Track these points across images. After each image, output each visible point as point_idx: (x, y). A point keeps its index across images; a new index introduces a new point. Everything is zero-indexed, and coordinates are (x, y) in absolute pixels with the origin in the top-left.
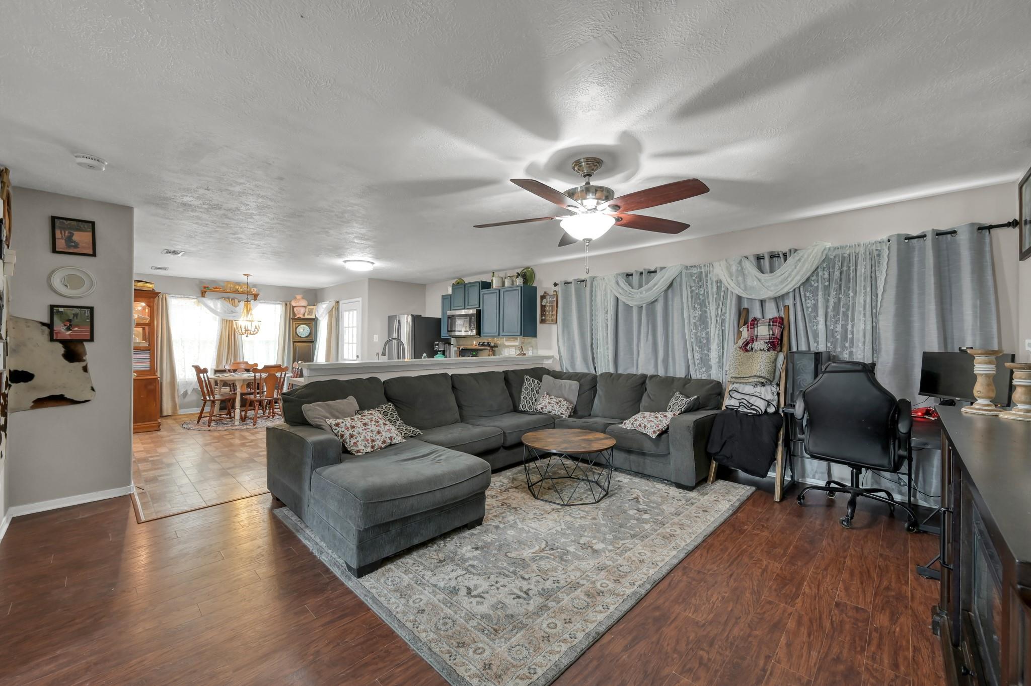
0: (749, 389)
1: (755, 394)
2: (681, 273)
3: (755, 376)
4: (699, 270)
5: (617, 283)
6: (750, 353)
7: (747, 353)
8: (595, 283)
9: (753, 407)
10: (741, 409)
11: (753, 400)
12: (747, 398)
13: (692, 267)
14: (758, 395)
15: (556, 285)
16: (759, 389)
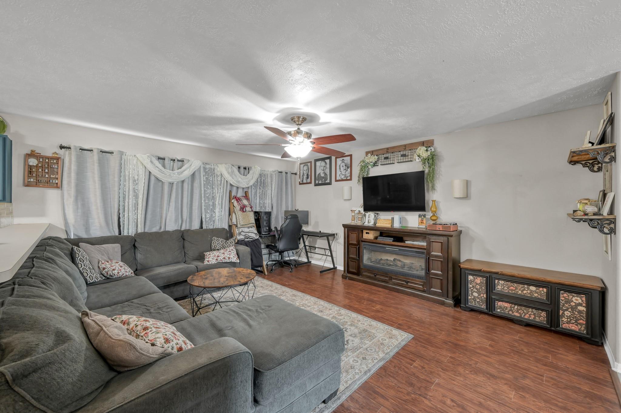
0: (246, 230)
1: (250, 231)
2: (200, 167)
3: (251, 223)
4: (210, 166)
5: (151, 162)
6: (245, 213)
7: (244, 213)
8: (123, 157)
9: (251, 238)
10: (246, 240)
11: (250, 234)
12: (247, 234)
13: (206, 164)
14: (252, 232)
15: (62, 147)
16: (251, 229)
